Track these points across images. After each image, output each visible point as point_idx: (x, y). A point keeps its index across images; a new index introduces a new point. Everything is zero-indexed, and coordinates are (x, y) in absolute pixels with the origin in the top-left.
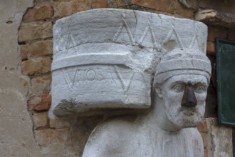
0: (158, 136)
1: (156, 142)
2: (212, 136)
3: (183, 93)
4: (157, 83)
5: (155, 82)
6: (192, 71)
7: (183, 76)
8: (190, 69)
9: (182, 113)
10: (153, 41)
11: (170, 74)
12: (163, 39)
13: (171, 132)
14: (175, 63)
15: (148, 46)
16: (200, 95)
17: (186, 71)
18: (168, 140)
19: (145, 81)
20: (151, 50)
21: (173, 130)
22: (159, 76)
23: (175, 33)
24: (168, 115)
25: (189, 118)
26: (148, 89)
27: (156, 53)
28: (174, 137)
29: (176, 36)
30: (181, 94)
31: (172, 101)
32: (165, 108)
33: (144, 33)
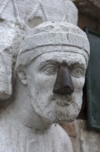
0: (21, 135)
1: (18, 143)
2: (81, 142)
3: (56, 76)
4: (20, 65)
5: (17, 64)
6: (67, 48)
7: (56, 53)
8: (65, 45)
9: (54, 103)
10: (15, 15)
11: (39, 51)
12: (27, 13)
13: (37, 130)
14: (46, 37)
15: (9, 19)
16: (77, 79)
17: (59, 48)
18: (33, 140)
19: (4, 63)
20: (13, 25)
21: (40, 127)
22: (23, 55)
23: (42, 9)
24: (35, 106)
25: (63, 110)
26: (8, 74)
27: (19, 30)
28: (41, 137)
29: (43, 12)
30: (53, 78)
31: (41, 87)
32: (30, 96)
33: (5, 3)
